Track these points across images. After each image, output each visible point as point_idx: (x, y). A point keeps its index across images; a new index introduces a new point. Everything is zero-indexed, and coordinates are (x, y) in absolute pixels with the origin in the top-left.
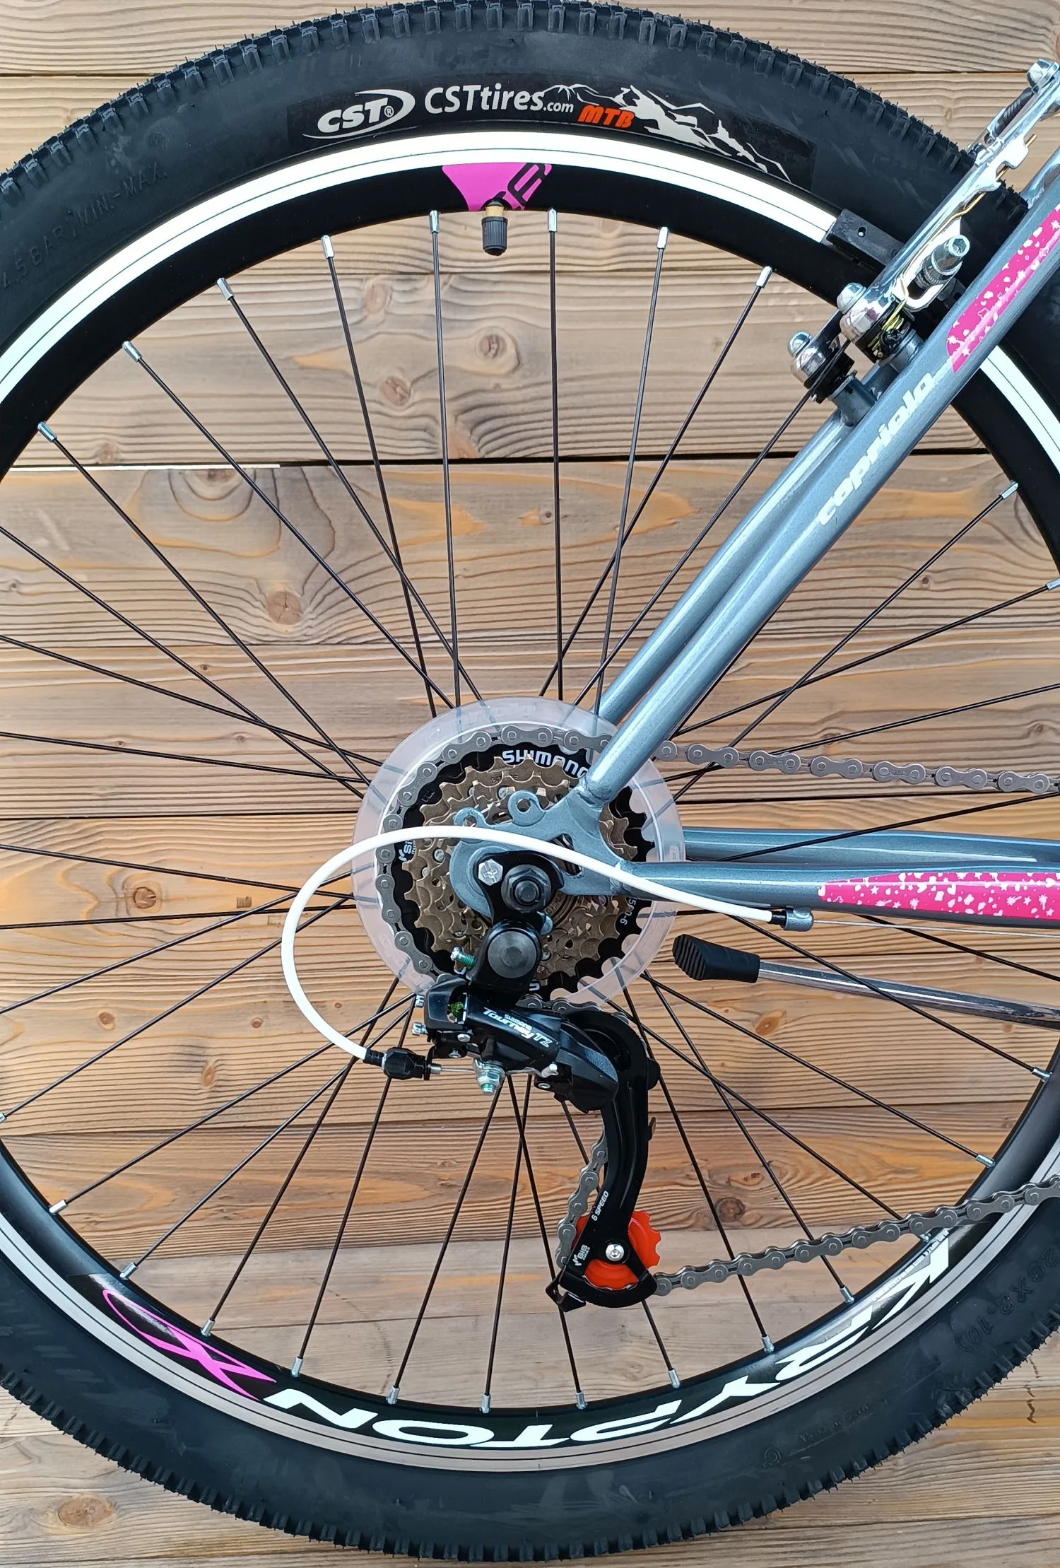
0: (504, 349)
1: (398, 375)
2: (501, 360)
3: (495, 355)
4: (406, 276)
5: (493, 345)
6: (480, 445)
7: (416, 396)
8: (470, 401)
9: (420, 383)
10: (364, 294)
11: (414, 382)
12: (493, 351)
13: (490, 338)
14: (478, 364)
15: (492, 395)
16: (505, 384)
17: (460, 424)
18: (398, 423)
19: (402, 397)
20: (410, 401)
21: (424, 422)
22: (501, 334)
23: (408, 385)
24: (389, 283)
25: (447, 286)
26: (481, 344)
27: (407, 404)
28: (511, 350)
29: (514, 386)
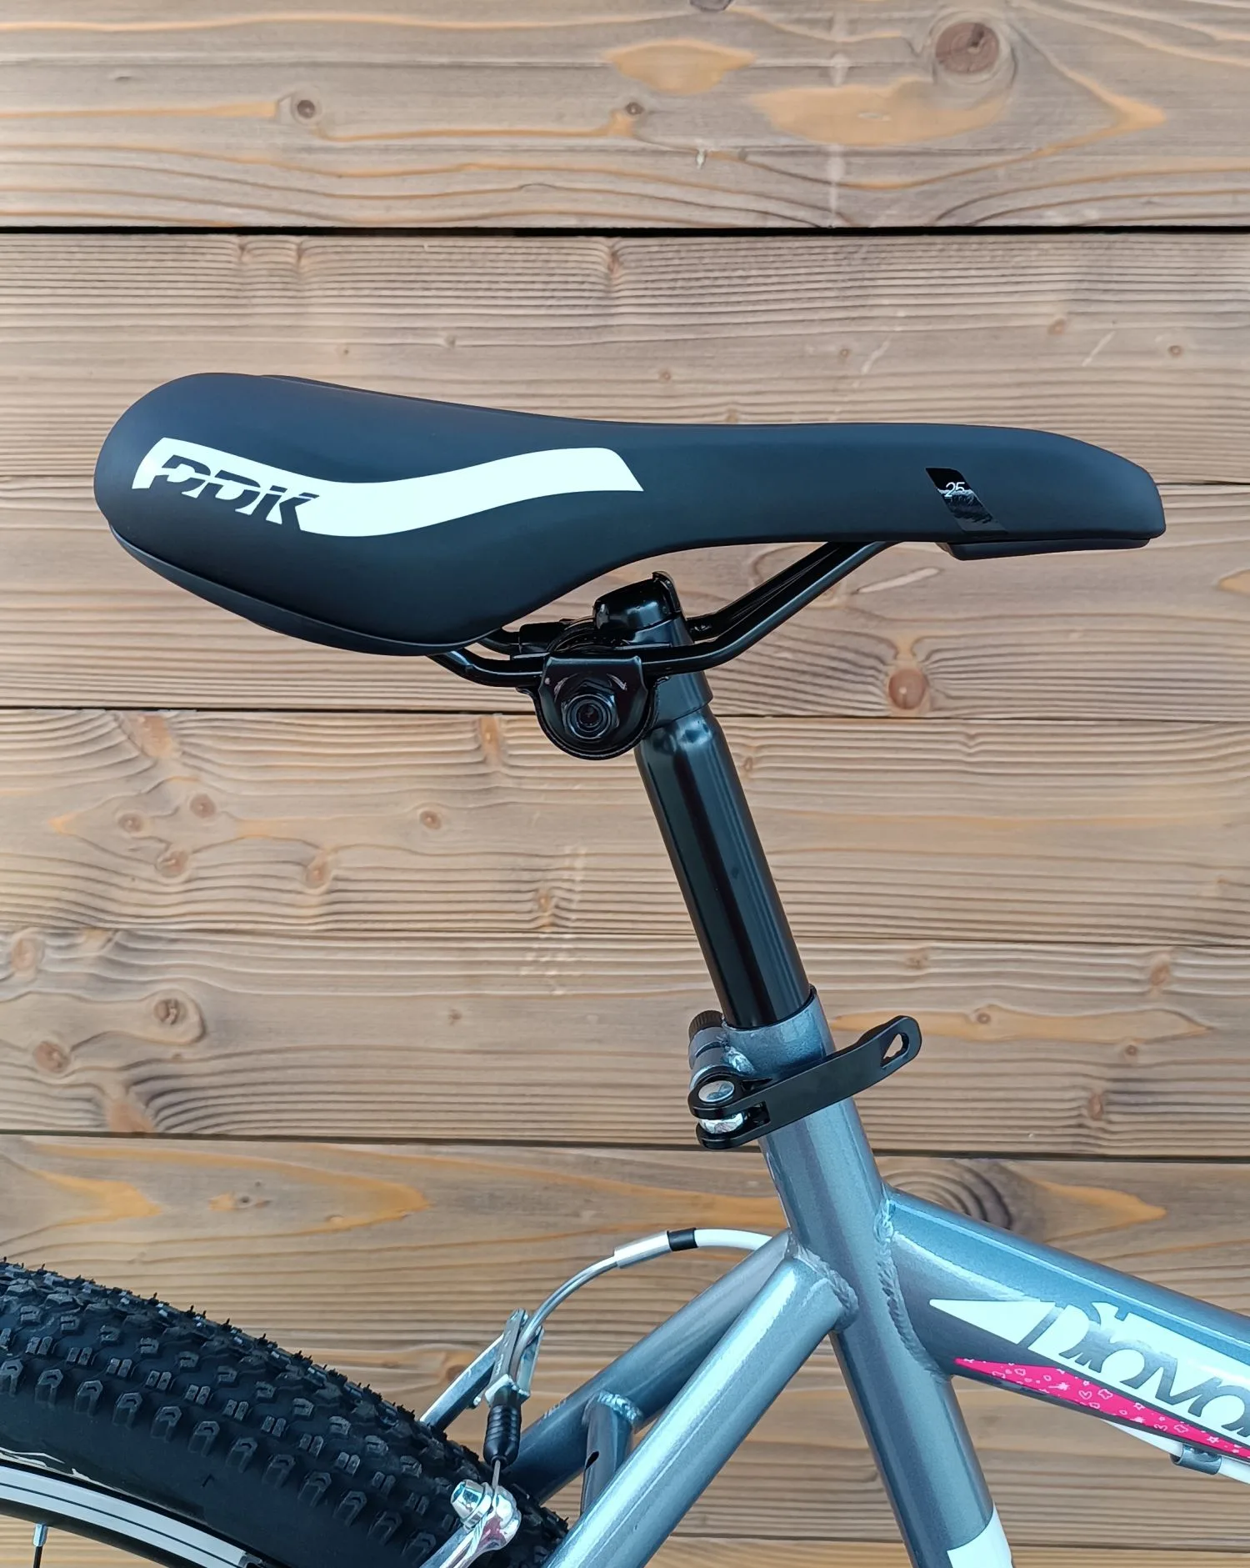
0: (185, 1017)
1: (54, 1040)
2: (180, 1028)
3: (174, 1022)
4: (63, 933)
5: (170, 1011)
6: (159, 1119)
7: (76, 1064)
8: (143, 1071)
9: (82, 1050)
10: (9, 949)
11: (74, 1048)
12: (172, 1017)
13: (167, 1003)
14: (155, 1031)
15: (170, 1066)
16: (188, 1054)
17: (132, 1095)
18: (55, 1092)
19: (60, 1065)
20: (70, 1068)
21: (87, 1092)
22: (180, 998)
23: (67, 1050)
24: (40, 938)
25: (110, 945)
26: (156, 1008)
27: (67, 1072)
28: (193, 1018)
29: (198, 1057)
